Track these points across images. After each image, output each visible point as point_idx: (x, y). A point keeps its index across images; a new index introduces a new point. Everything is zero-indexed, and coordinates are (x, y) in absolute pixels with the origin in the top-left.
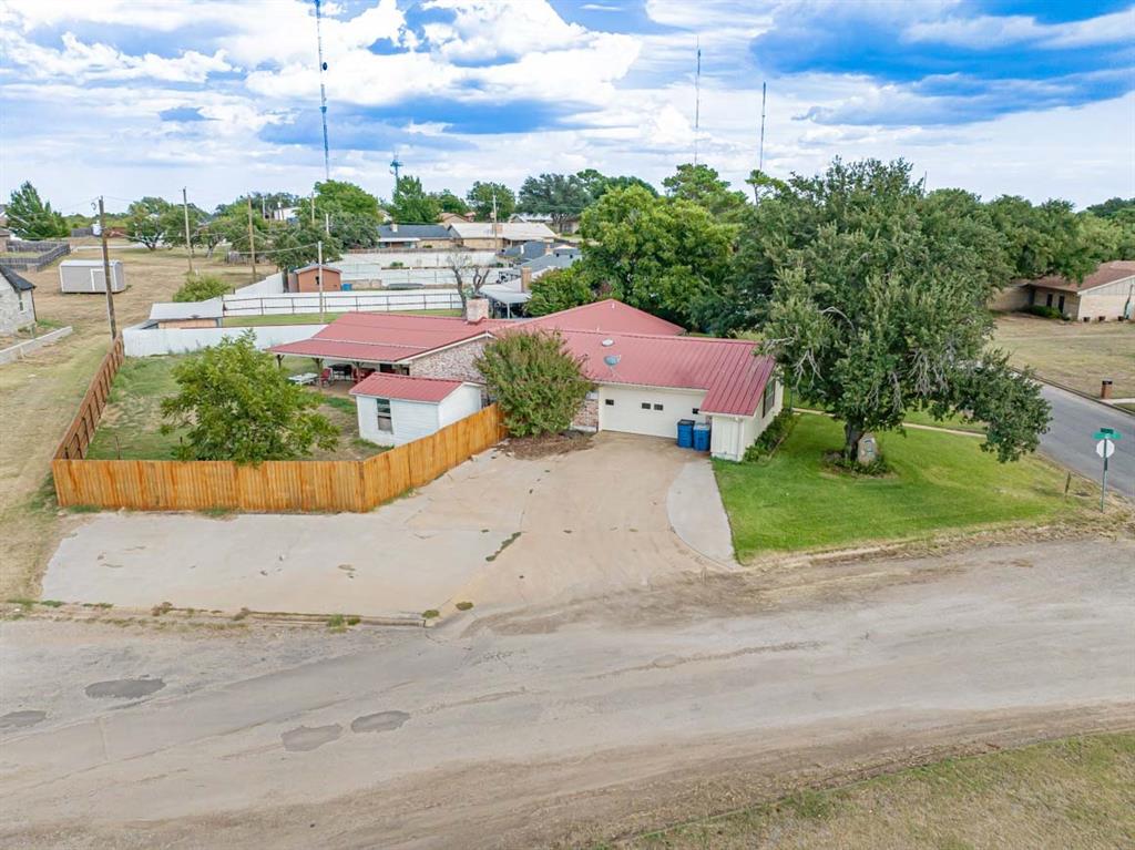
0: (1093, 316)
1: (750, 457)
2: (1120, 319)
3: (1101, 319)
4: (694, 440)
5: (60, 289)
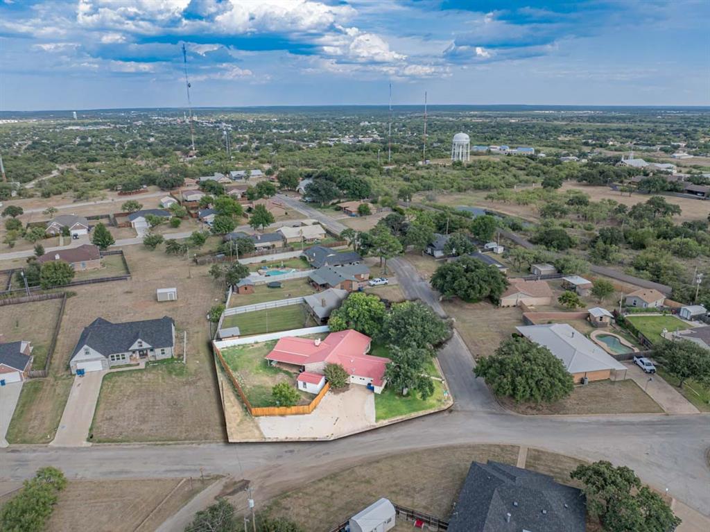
0: (505, 305)
1: (382, 392)
2: (514, 306)
3: (508, 306)
4: (370, 387)
5: (157, 300)
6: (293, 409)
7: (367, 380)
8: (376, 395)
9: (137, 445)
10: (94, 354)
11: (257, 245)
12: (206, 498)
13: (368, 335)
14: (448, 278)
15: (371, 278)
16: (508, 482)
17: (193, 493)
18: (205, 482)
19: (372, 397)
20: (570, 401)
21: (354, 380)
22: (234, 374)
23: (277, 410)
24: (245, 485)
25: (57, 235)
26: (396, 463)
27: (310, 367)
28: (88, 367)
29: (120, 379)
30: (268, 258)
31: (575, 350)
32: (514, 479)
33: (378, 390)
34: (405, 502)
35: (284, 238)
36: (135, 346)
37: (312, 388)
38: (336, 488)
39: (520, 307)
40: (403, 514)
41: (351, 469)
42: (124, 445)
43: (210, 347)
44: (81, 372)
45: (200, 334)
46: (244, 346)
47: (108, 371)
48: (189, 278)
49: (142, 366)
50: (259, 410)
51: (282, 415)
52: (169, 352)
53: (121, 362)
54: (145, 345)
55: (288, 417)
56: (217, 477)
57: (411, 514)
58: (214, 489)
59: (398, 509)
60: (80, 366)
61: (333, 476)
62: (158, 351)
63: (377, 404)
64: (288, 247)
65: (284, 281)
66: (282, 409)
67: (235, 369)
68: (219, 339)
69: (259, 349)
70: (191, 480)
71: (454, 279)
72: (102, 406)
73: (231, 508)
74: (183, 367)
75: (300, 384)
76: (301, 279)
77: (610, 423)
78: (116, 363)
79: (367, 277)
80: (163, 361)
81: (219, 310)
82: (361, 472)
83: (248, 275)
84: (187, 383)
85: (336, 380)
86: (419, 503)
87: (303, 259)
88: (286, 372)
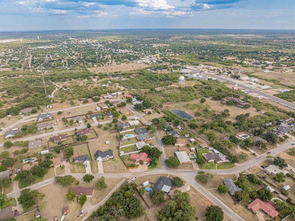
0: (176, 146)
5: (106, 143)
6: (134, 168)
7: (147, 163)
8: (148, 165)
9: (111, 173)
10: (100, 158)
11: (124, 127)
12: (123, 180)
13: (148, 153)
14: (164, 140)
15: (149, 137)
16: (164, 179)
17: (121, 180)
18: (123, 179)
19: (147, 166)
20: (179, 167)
21: (144, 162)
22: (124, 161)
23: (132, 168)
24: (128, 179)
25: (75, 123)
26: (150, 176)
27: (137, 160)
28: (99, 160)
29: (105, 162)
30: (127, 131)
31: (183, 158)
32: (164, 178)
33: (148, 164)
34: (150, 181)
35: (130, 125)
36: (107, 156)
37: (137, 164)
38: (141, 180)
39: (178, 146)
40: (150, 183)
41: (143, 177)
42: (110, 173)
43: (119, 156)
44: (98, 161)
45: (116, 152)
46: (125, 155)
47: (102, 160)
48: (110, 137)
49: (108, 159)
50: (129, 168)
51: (133, 169)
52: (112, 157)
53: (104, 159)
54: (109, 156)
55: (134, 169)
56: (124, 178)
57: (151, 183)
58: (124, 179)
59: (149, 182)
60: (98, 160)
61: (141, 178)
62: (111, 157)
63: (148, 167)
64: (131, 127)
65: (131, 138)
66: (133, 168)
67: (124, 160)
68: (120, 154)
69: (128, 156)
70: (121, 178)
71: (165, 140)
72: (104, 167)
73: (128, 182)
74: (115, 160)
75: (135, 163)
76: (134, 137)
77: (184, 171)
78: (103, 159)
79: (148, 137)
80: (111, 158)
81: (119, 147)
82: (145, 177)
83: (123, 137)
84: (117, 163)
85: (141, 163)
86: (152, 182)
87: (134, 131)
88: (133, 161)
